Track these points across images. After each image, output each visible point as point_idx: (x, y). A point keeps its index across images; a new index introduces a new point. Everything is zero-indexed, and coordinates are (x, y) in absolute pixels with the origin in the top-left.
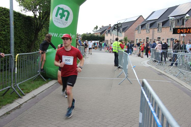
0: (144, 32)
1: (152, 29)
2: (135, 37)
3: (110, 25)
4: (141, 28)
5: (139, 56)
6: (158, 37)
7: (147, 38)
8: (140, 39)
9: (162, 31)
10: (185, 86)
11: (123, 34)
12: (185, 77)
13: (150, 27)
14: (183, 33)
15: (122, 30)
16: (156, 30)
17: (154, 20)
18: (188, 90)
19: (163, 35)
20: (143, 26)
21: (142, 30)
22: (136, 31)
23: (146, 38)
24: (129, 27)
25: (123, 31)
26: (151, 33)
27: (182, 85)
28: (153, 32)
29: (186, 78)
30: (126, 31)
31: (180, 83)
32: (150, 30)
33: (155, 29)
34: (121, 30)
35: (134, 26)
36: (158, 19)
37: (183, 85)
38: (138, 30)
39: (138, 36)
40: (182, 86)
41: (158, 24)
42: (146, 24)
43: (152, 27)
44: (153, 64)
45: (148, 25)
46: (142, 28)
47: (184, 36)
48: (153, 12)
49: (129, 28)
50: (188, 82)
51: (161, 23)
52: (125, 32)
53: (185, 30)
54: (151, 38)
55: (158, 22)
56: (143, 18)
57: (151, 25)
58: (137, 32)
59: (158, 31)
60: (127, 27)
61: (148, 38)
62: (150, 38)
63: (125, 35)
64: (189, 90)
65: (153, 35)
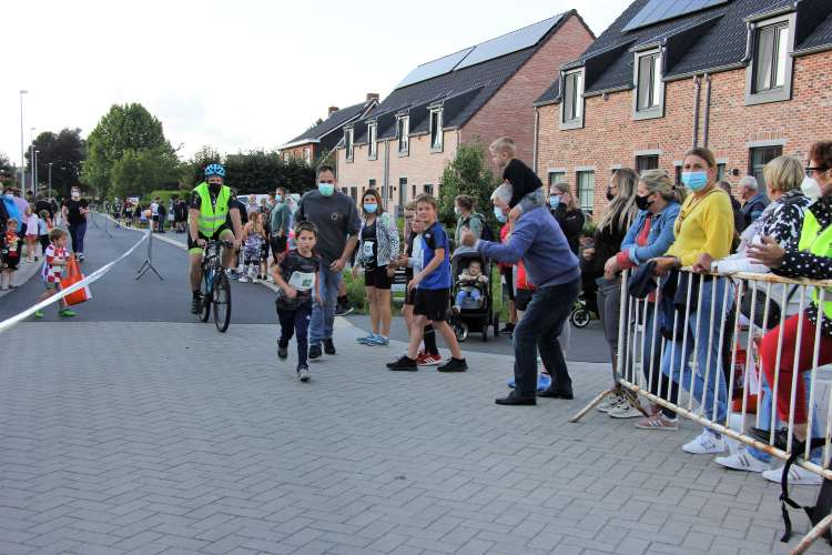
1: (691, 83)
4: (588, 86)
9: (801, 85)
11: (452, 139)
13: (667, 70)
15: (446, 115)
19: (810, 120)
21: (600, 100)
22: (544, 111)
26: (682, 118)
30: (473, 120)
32: (674, 87)
33: (717, 80)
34: (435, 115)
41: (757, 33)
52: (462, 126)
55: (752, 17)
58: (550, 118)
65: (702, 131)
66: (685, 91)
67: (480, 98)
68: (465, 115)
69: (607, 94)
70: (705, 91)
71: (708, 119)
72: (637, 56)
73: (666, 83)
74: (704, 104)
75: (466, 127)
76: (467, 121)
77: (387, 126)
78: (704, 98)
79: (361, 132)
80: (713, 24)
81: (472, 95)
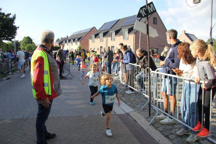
3: (68, 36)
4: (95, 38)
6: (112, 46)
8: (94, 48)
9: (115, 40)
11: (79, 43)
13: (103, 36)
16: (109, 38)
19: (116, 43)
20: (96, 35)
21: (96, 39)
22: (90, 40)
24: (84, 38)
25: (78, 41)
26: (105, 42)
28: (107, 41)
34: (76, 40)
35: (88, 36)
36: (110, 29)
38: (92, 39)
39: (92, 45)
41: (112, 33)
43: (105, 36)
45: (101, 35)
48: (105, 24)
51: (114, 32)
54: (105, 47)
56: (96, 29)
57: (105, 34)
60: (82, 37)
61: (101, 47)
62: (103, 47)
66: (105, 39)
67: (82, 39)
68: (80, 40)
70: (107, 39)
73: (103, 38)
77: (69, 41)
79: (66, 42)
80: (108, 31)
81: (81, 37)
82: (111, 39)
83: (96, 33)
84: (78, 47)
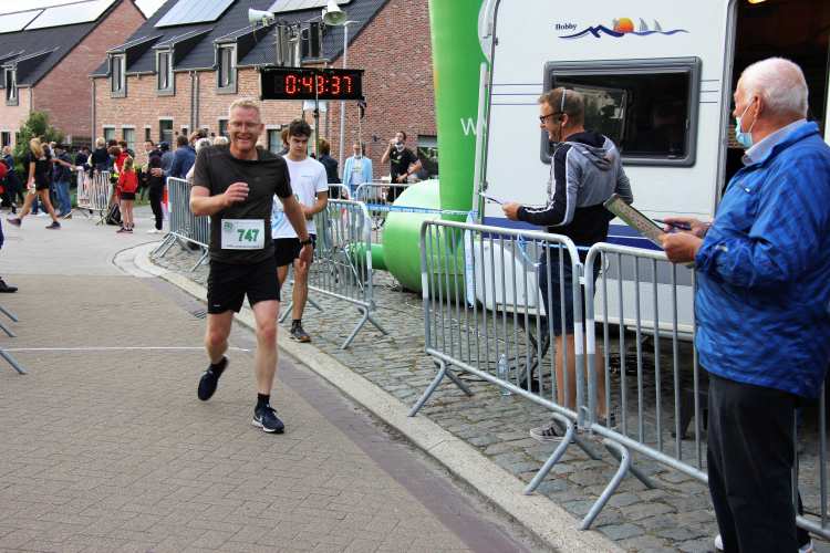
0: (143, 89)
1: (188, 76)
2: (98, 115)
4: (128, 68)
5: (110, 223)
7: (162, 122)
8: (125, 130)
9: (241, 86)
10: (313, 364)
11: (25, 95)
12: (324, 323)
13: (176, 64)
14: (311, 97)
15: (17, 75)
16: (208, 79)
17: (199, 28)
18: (323, 383)
20: (136, 55)
21: (136, 79)
22: (98, 81)
23: (158, 125)
24: (60, 61)
25: (20, 81)
26: (184, 96)
27: (300, 363)
28: (196, 92)
29: (326, 328)
30: (44, 81)
31: (292, 352)
32: (179, 77)
33: (202, 76)
34: (9, 73)
35: (87, 56)
36: (219, 19)
37: (305, 360)
38: (111, 74)
39: (115, 110)
40: (299, 367)
41: (220, 51)
42: (157, 46)
43: (185, 62)
44: (181, 263)
45: (164, 52)
46: (136, 66)
47: (316, 111)
49: (60, 66)
50: (329, 347)
51: (235, 45)
52: (34, 85)
53: (319, 81)
54: (187, 127)
55: (217, 40)
56: (138, 9)
57: (183, 53)
58: (103, 88)
59: (220, 85)
60: (46, 56)
61: (166, 125)
62: (178, 125)
63: (37, 104)
64: (329, 382)
65: (195, 107)
66: (185, 82)
69: (141, 75)
70: (196, 82)
71: (198, 100)
72: (157, 53)
73: (175, 73)
74: (195, 90)
75: (38, 86)
76: (39, 81)
78: (196, 86)
81: (43, 58)
82: (215, 80)
83: (136, 42)
84: (29, 123)
